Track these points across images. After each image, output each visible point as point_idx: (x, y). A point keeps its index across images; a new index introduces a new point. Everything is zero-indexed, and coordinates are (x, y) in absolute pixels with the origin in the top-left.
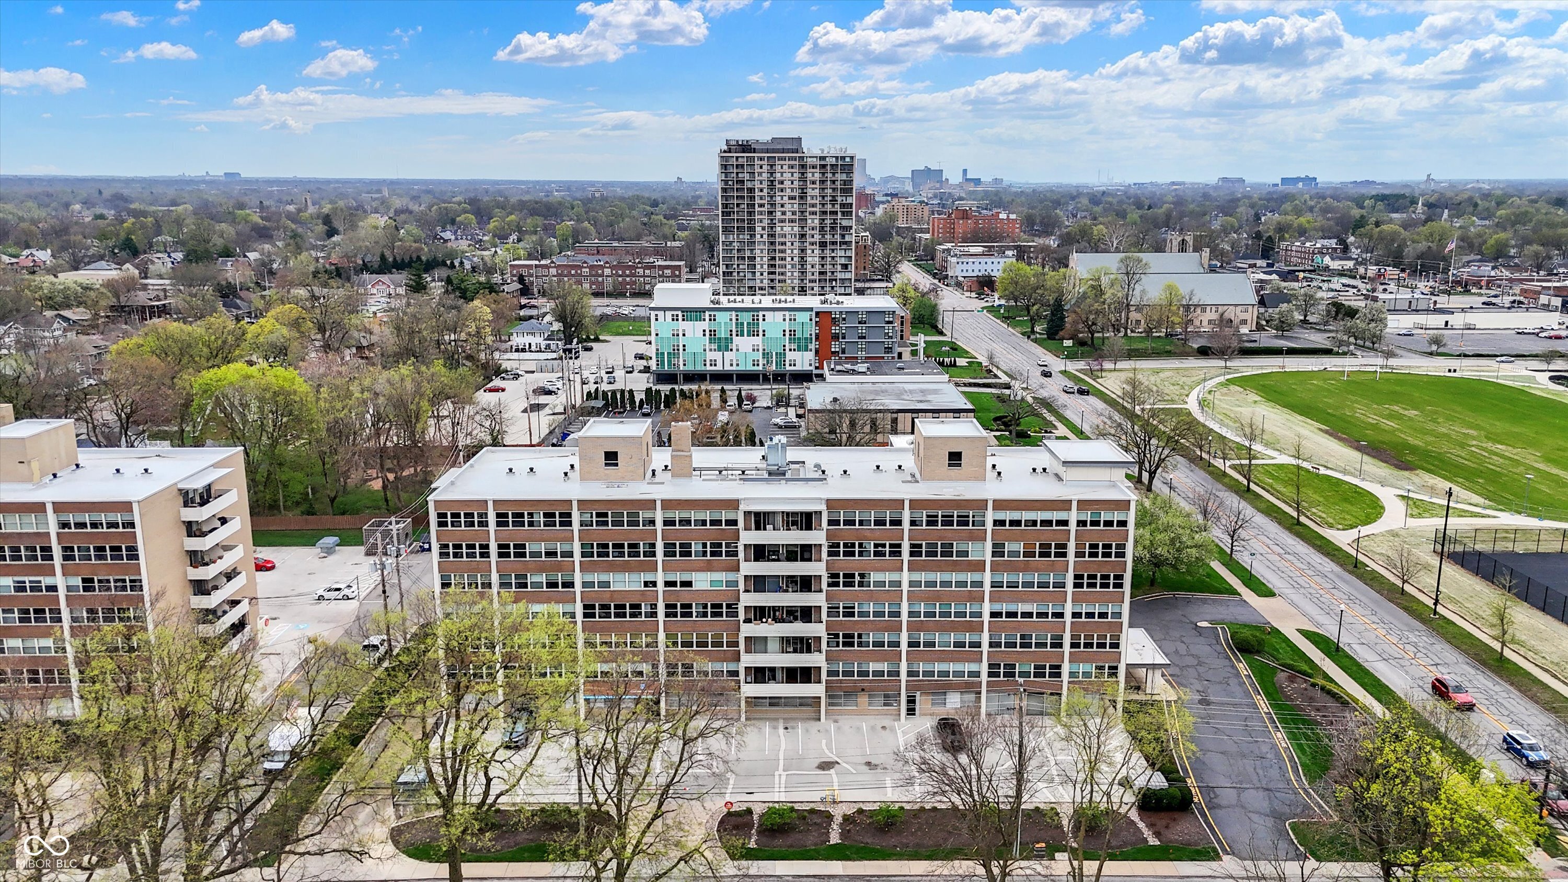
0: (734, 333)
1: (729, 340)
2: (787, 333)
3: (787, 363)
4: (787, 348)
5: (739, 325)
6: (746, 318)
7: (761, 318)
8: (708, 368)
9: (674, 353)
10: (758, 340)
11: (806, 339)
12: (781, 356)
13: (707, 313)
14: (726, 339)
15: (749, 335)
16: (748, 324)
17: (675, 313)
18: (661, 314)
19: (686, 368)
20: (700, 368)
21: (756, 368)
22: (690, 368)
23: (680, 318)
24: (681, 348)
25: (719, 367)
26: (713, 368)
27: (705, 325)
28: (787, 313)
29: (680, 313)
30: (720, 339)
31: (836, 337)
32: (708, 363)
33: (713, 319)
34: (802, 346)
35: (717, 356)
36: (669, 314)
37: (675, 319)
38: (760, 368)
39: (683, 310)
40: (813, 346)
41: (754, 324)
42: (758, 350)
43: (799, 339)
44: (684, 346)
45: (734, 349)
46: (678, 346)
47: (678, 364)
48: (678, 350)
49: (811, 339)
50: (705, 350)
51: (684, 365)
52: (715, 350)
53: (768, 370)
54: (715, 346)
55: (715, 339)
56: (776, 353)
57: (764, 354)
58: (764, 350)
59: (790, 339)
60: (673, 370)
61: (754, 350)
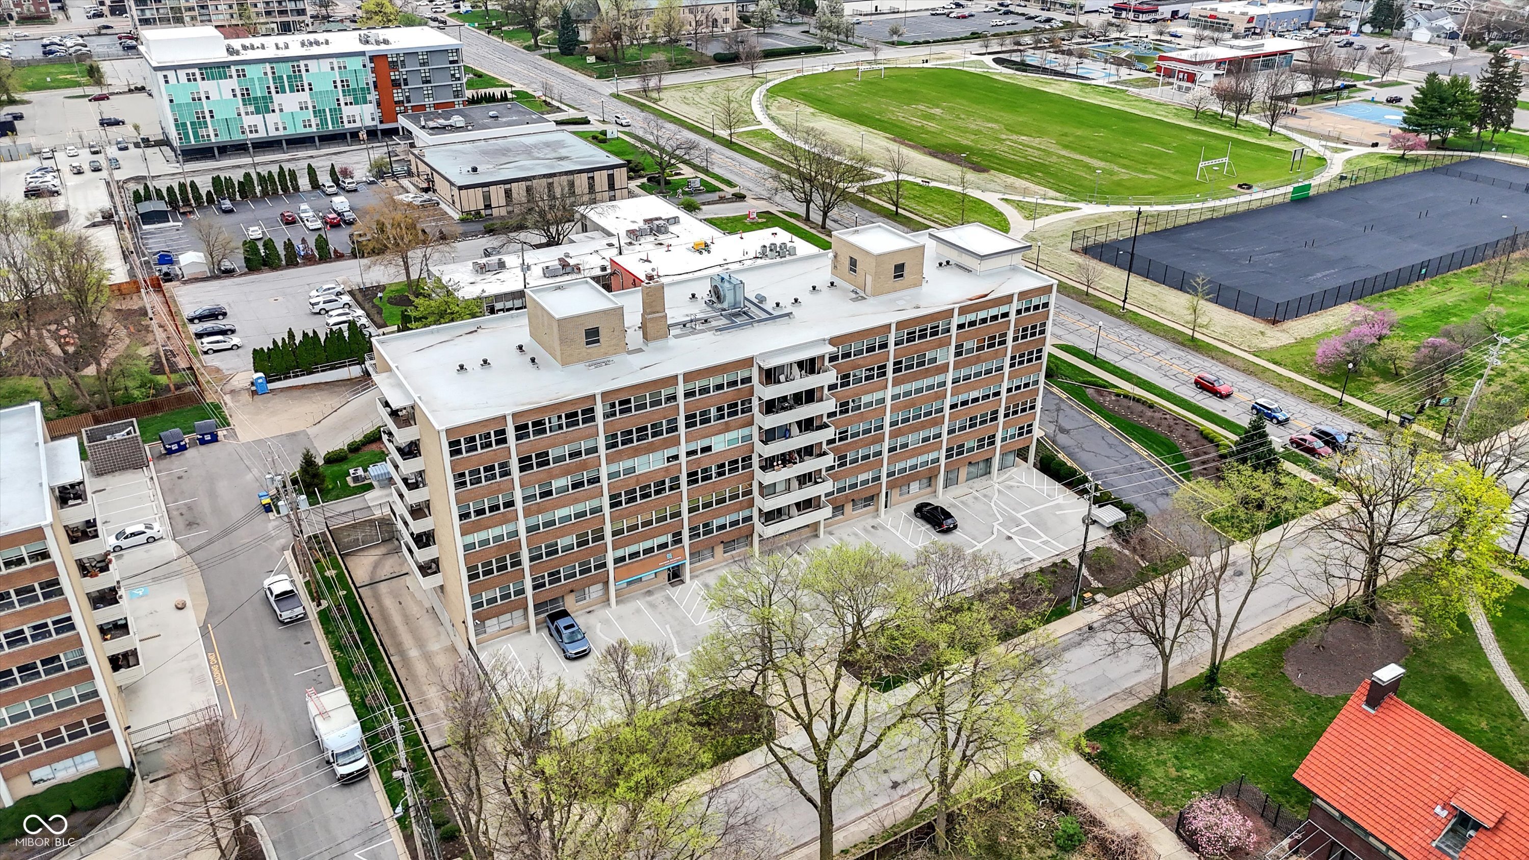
0: (273, 90)
1: (267, 99)
2: (339, 84)
3: (345, 120)
4: (342, 102)
5: (278, 79)
6: (285, 70)
7: (303, 69)
8: (248, 135)
9: (200, 121)
10: (305, 96)
11: (363, 89)
12: (336, 112)
13: (233, 68)
14: (264, 98)
15: (292, 91)
16: (289, 77)
17: (190, 71)
18: (171, 75)
19: (220, 139)
20: (237, 137)
21: (308, 130)
22: (224, 138)
23: (198, 77)
24: (208, 115)
25: (262, 134)
26: (255, 135)
27: (233, 83)
28: (334, 60)
29: (197, 71)
30: (255, 99)
31: (396, 84)
32: (247, 130)
33: (241, 75)
34: (359, 98)
35: (257, 120)
36: (182, 74)
37: (191, 79)
38: (314, 129)
39: (201, 67)
40: (372, 97)
41: (295, 77)
42: (307, 108)
43: (354, 90)
44: (211, 112)
45: (277, 110)
46: (203, 112)
47: (208, 136)
48: (204, 117)
49: (368, 89)
50: (239, 115)
51: (216, 135)
52: (252, 113)
53: (323, 131)
54: (251, 108)
55: (249, 100)
56: (330, 110)
57: (315, 112)
58: (314, 107)
59: (344, 91)
60: (203, 143)
61: (301, 108)
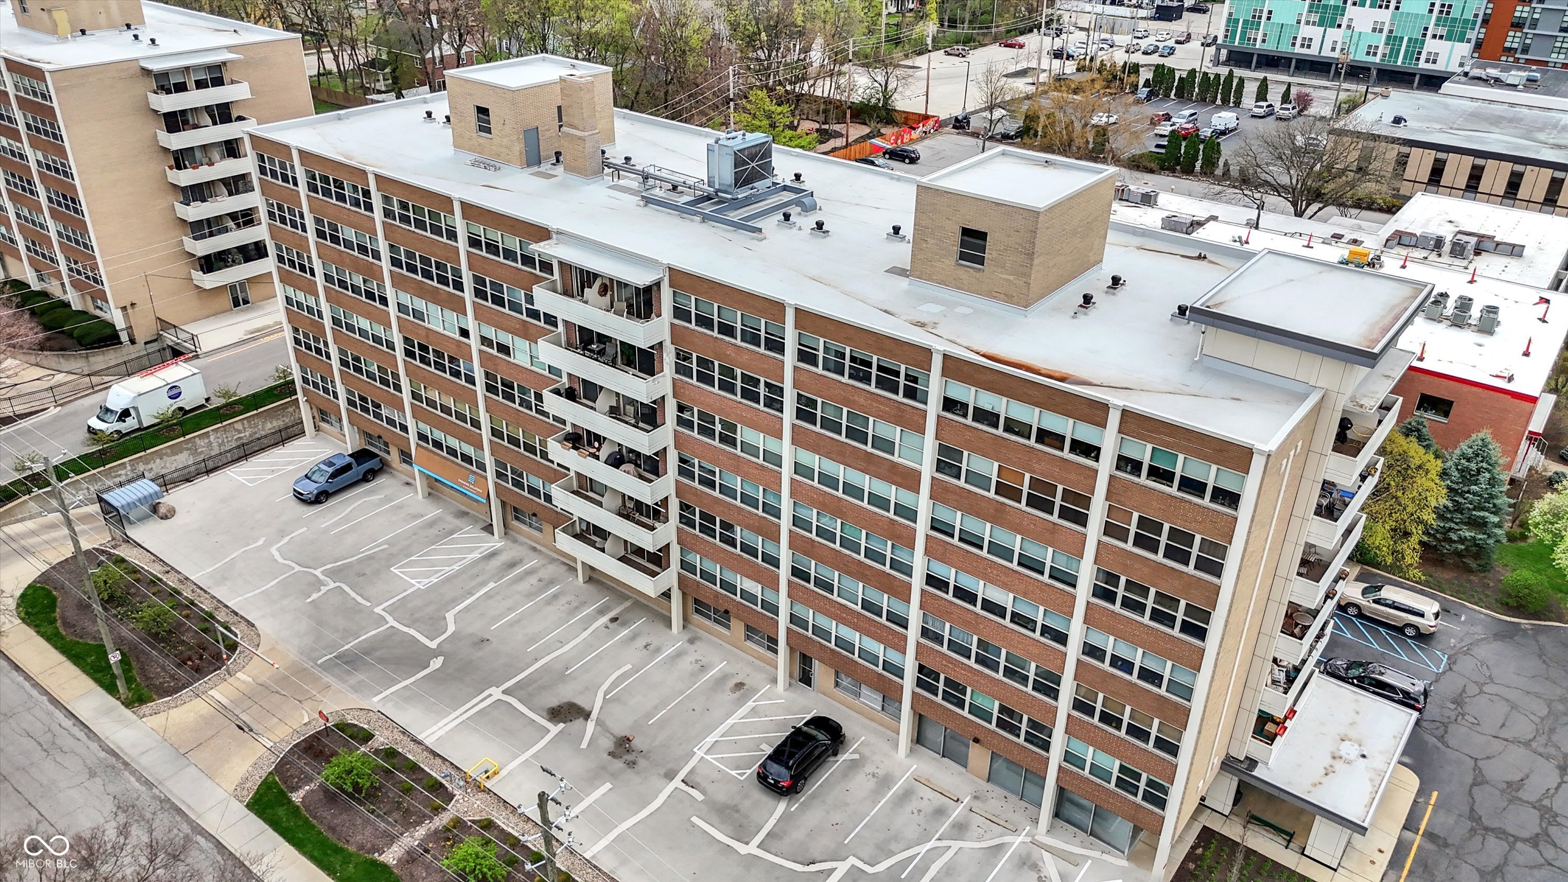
2: (1437, 9)
3: (1423, 57)
4: (1429, 33)
8: (1298, 49)
9: (1254, 21)
10: (1385, 16)
11: (1466, 21)
12: (1416, 45)
14: (1336, 8)
15: (1373, 5)
19: (1265, 46)
20: (1285, 48)
21: (1370, 59)
22: (1270, 46)
24: (1265, 15)
25: (1314, 51)
26: (1305, 51)
30: (1325, 7)
31: (1518, 25)
32: (1299, 42)
34: (1454, 34)
35: (1314, 32)
38: (1377, 59)
40: (1472, 35)
42: (1381, 31)
43: (1454, 20)
44: (1270, 12)
45: (1344, 26)
46: (1261, 11)
47: (1255, 40)
48: (1260, 17)
49: (1474, 23)
50: (1299, 22)
51: (1264, 41)
52: (1314, 23)
53: (1389, 64)
54: (1315, 17)
55: (1318, 7)
56: (1410, 40)
57: (1388, 38)
58: (1391, 31)
59: (1438, 19)
60: (1247, 47)
61: (1374, 30)
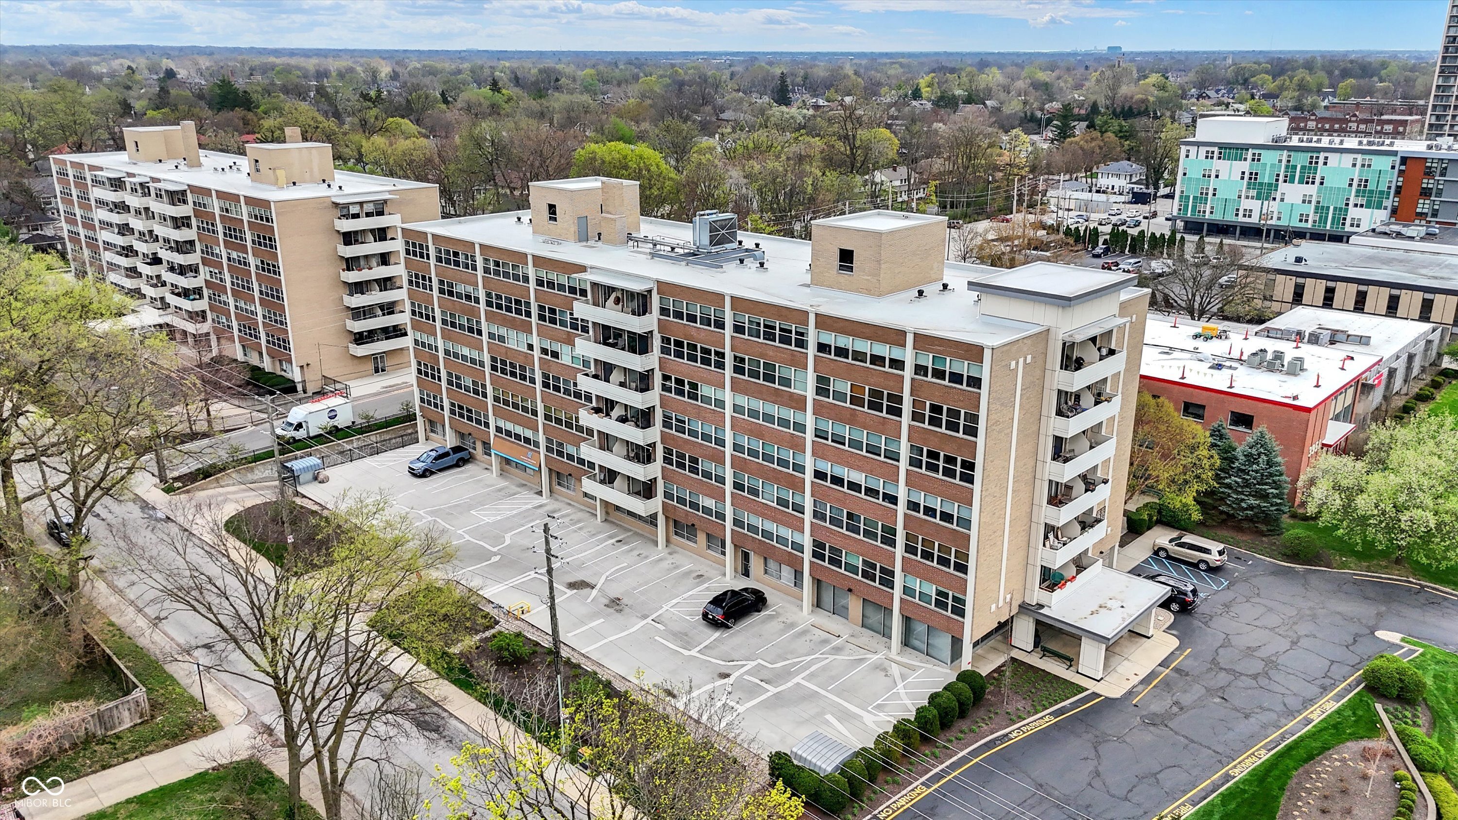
0: (1281, 178)
1: (1273, 186)
2: (1355, 183)
3: (1348, 222)
4: (1351, 203)
5: (1291, 168)
6: (1301, 160)
7: (1321, 161)
8: (1241, 219)
9: (1202, 198)
10: (1312, 190)
11: (1381, 192)
12: (1341, 213)
13: (1250, 152)
14: (1270, 185)
15: (1301, 182)
16: (1303, 167)
17: (1210, 149)
18: (1193, 150)
19: (1213, 217)
20: (1230, 218)
21: (1303, 225)
22: (1218, 217)
23: (1216, 155)
24: (1211, 192)
25: (1255, 219)
26: (1247, 220)
27: (1245, 166)
28: (1359, 157)
29: (1216, 150)
30: (1261, 184)
31: (1426, 193)
32: (1241, 213)
33: (1256, 159)
34: (1372, 200)
35: (1255, 205)
36: (1203, 150)
37: (1209, 156)
38: (1309, 225)
39: (1222, 146)
40: (1388, 203)
41: (1310, 168)
42: (1310, 202)
43: (1371, 192)
44: (1215, 190)
45: (1278, 199)
46: (1207, 189)
47: (1204, 212)
48: (1207, 194)
49: (1388, 194)
50: (1240, 197)
51: (1212, 213)
52: (1252, 198)
53: (1319, 229)
54: (1253, 193)
55: (1255, 184)
56: (1335, 209)
57: (1317, 208)
58: (1318, 202)
59: (1358, 191)
60: (1198, 217)
61: (1304, 202)
